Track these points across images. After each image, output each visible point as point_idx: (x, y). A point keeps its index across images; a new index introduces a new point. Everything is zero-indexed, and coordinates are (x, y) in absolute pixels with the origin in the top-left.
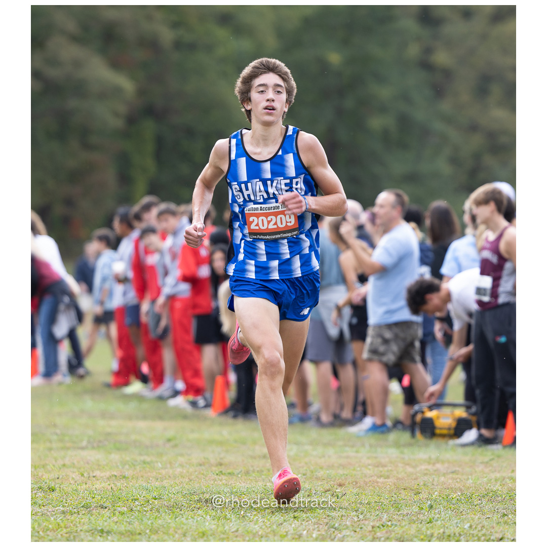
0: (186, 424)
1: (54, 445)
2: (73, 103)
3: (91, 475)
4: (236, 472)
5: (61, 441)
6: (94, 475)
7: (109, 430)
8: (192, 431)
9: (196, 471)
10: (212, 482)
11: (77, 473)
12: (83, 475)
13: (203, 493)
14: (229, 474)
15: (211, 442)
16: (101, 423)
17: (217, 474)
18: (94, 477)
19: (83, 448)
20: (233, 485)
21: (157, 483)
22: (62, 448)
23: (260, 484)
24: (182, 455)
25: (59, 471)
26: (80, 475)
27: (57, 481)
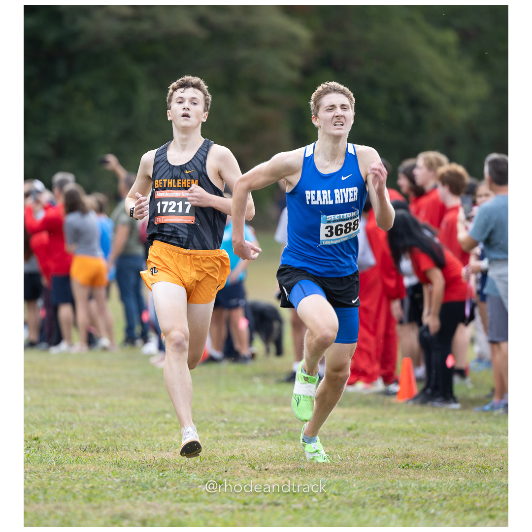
0: (368, 411)
1: (221, 435)
2: (242, 53)
3: (263, 467)
4: (424, 465)
5: (229, 429)
6: (266, 467)
7: (282, 417)
8: (376, 419)
9: (380, 464)
10: (398, 476)
11: (247, 466)
12: (253, 468)
13: (388, 489)
14: (417, 467)
15: (397, 431)
16: (274, 409)
17: (403, 468)
18: (266, 470)
19: (252, 438)
20: (422, 479)
21: (336, 477)
22: (231, 438)
23: (452, 478)
24: (363, 446)
25: (227, 464)
26: (251, 468)
27: (224, 474)
